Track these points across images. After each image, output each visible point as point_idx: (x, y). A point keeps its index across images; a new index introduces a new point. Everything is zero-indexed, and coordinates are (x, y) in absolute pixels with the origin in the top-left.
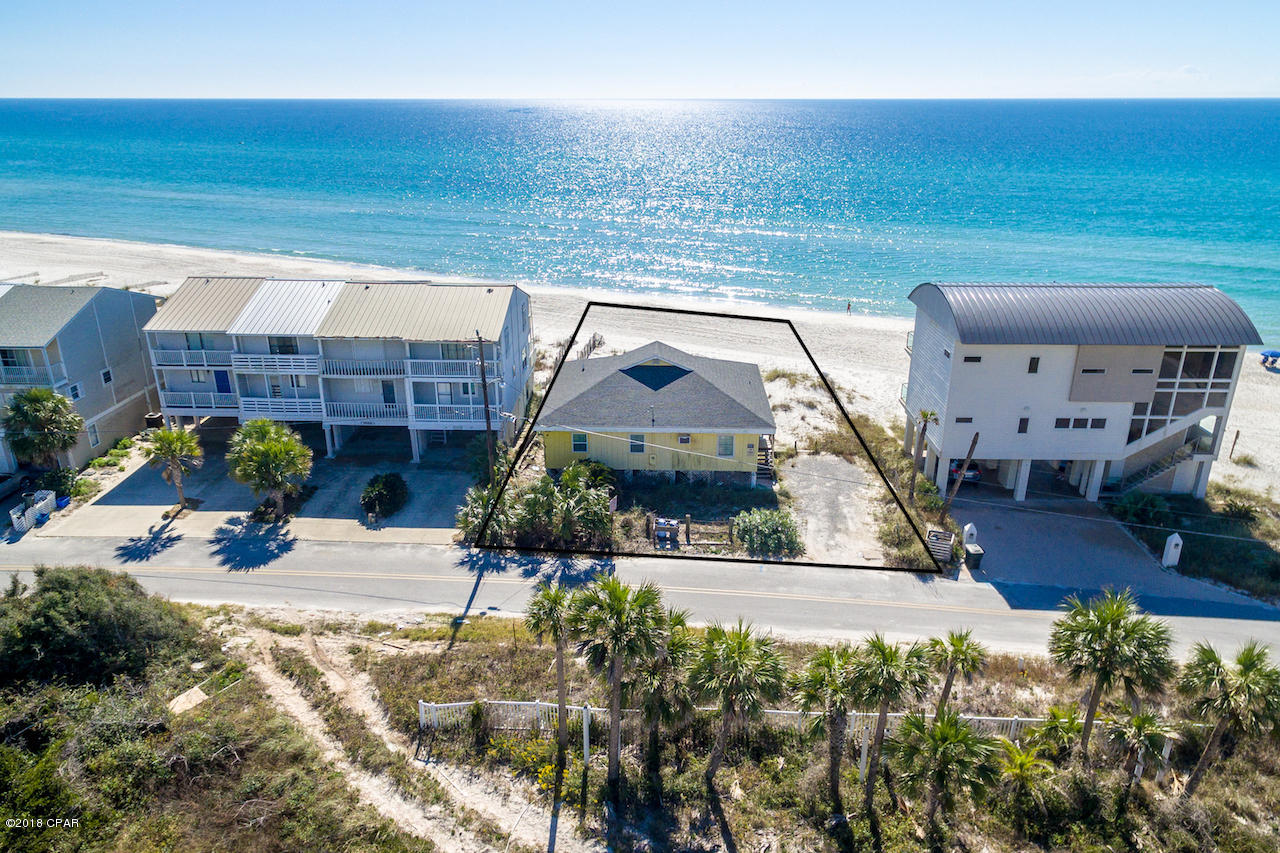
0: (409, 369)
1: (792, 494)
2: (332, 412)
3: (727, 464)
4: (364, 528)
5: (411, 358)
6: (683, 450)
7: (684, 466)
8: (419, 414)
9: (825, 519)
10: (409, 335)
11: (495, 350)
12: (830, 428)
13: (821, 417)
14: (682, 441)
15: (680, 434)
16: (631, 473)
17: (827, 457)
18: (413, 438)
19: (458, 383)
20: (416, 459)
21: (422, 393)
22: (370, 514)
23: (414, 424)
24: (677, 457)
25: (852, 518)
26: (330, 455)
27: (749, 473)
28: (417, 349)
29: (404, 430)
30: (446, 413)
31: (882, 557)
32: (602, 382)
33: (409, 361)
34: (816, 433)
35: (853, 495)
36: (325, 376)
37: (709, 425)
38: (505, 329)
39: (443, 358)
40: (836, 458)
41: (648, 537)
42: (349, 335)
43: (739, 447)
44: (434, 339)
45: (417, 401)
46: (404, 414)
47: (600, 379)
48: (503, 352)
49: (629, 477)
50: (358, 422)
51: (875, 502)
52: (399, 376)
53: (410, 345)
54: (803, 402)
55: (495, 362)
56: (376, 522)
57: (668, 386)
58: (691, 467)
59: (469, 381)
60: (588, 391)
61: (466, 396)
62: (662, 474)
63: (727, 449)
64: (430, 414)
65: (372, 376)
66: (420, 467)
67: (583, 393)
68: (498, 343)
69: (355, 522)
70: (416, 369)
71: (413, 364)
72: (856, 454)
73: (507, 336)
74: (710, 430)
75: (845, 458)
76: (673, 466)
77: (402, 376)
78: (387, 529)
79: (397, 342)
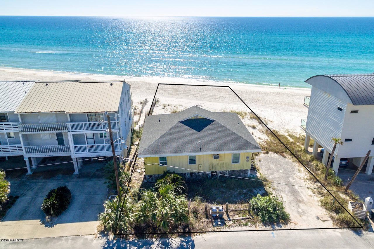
0: (70, 128)
1: (268, 179)
2: (29, 151)
3: (236, 167)
4: (44, 225)
5: (71, 122)
6: (215, 161)
7: (215, 169)
8: (77, 150)
9: (290, 194)
10: (69, 110)
11: (116, 115)
12: (266, 138)
13: (259, 132)
14: (216, 158)
15: (213, 155)
16: (189, 174)
17: (272, 155)
18: (74, 162)
19: (97, 134)
20: (77, 172)
21: (77, 140)
22: (47, 217)
23: (74, 155)
24: (212, 166)
25: (302, 192)
26: (29, 172)
27: (247, 170)
28: (73, 117)
29: (69, 158)
30: (91, 148)
31: (330, 219)
32: (172, 129)
33: (70, 124)
34: (261, 141)
35: (295, 177)
36: (23, 133)
37: (229, 150)
38: (121, 104)
39: (89, 121)
40: (277, 155)
41: (207, 218)
42: (36, 111)
43: (242, 159)
44: (82, 111)
45: (75, 144)
46: (69, 150)
47: (170, 127)
48: (120, 116)
49: (188, 176)
50: (44, 155)
51: (308, 181)
52: (65, 131)
53: (70, 115)
54: (250, 126)
55: (116, 122)
56: (51, 220)
57: (204, 129)
58: (219, 169)
59: (103, 132)
60: (165, 134)
61: (102, 138)
62: (205, 174)
63: (236, 159)
64: (83, 150)
65: (50, 132)
66: (79, 177)
67: (163, 135)
68: (118, 112)
69: (38, 222)
70: (74, 127)
71: (72, 125)
72: (284, 152)
73: (121, 107)
74: (229, 152)
75: (280, 155)
76: (210, 170)
77: (66, 131)
78: (58, 225)
79: (62, 113)
